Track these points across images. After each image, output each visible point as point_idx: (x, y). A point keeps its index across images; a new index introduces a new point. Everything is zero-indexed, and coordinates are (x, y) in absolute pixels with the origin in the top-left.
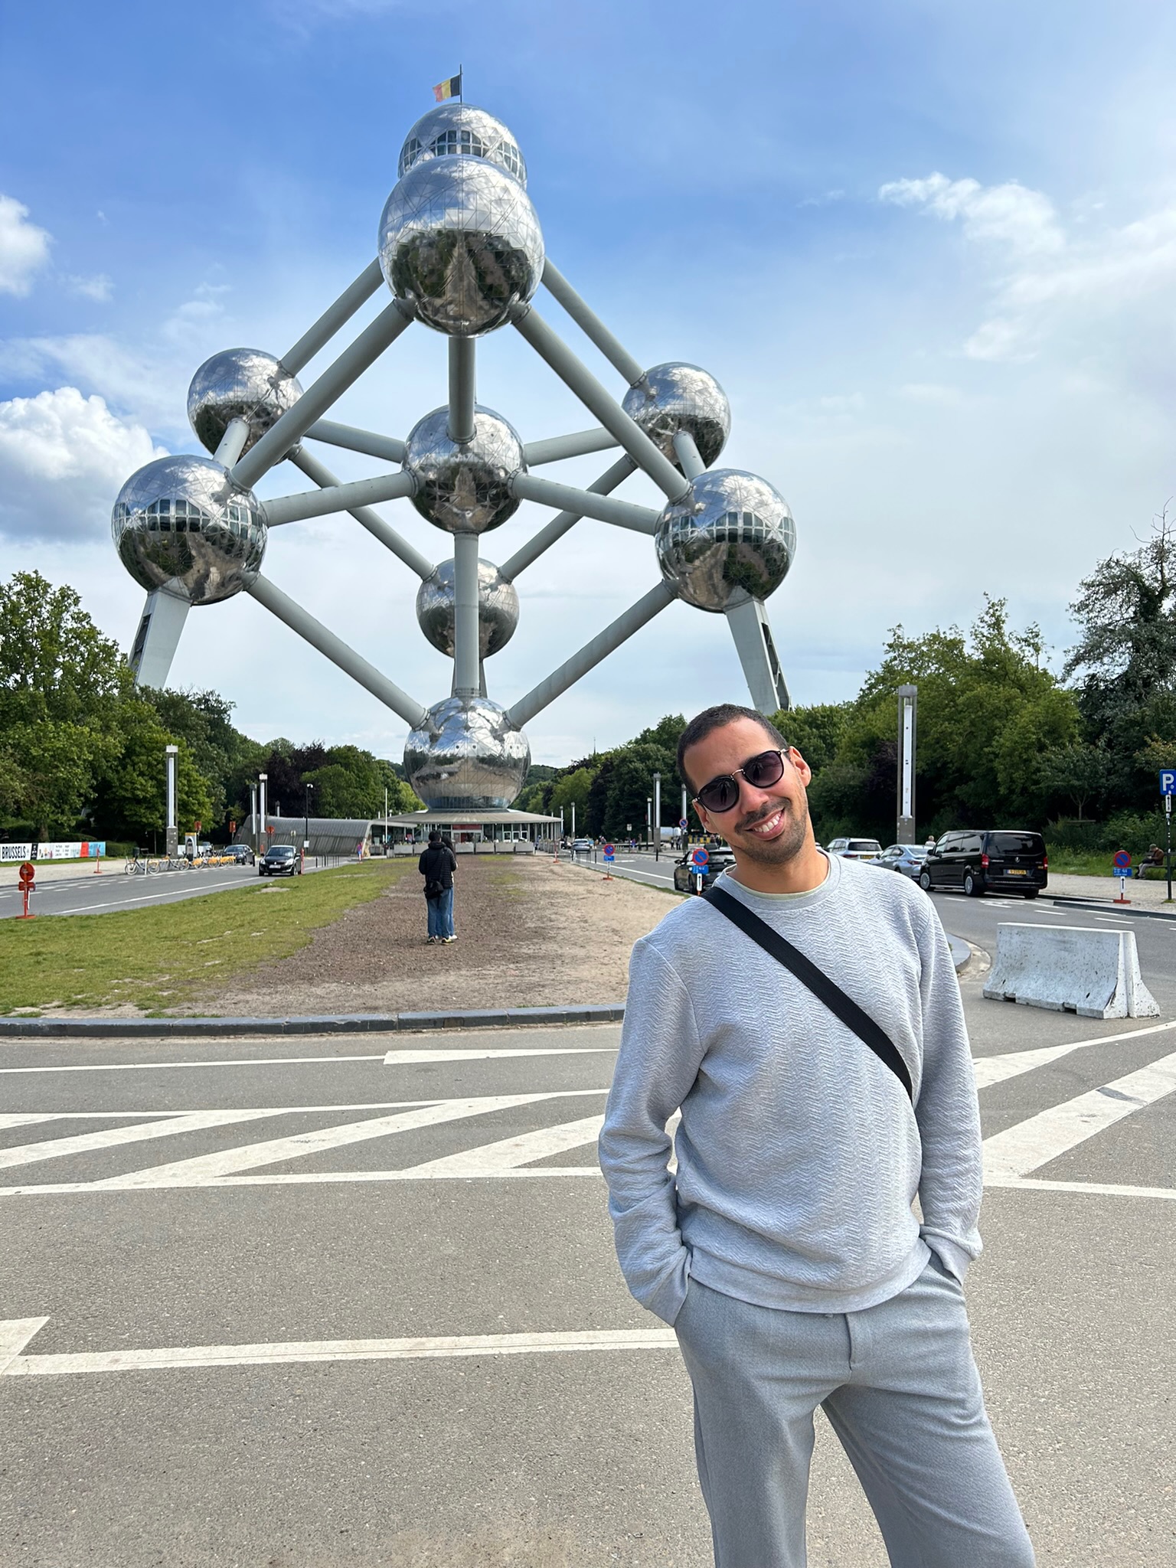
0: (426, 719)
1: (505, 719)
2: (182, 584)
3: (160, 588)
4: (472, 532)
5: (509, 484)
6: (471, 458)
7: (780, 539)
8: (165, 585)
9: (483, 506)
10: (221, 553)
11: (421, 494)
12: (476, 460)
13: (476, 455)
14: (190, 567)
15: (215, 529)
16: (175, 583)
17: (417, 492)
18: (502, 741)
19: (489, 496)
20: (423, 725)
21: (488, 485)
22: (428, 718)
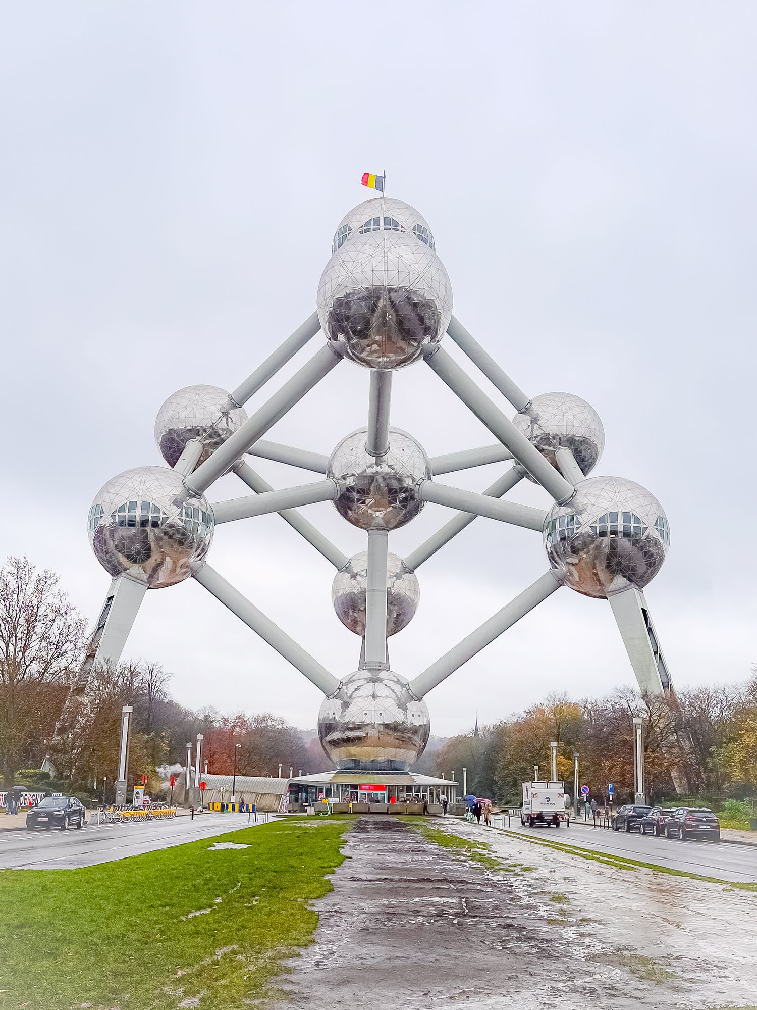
0: (339, 688)
1: (408, 690)
2: (141, 571)
3: (123, 574)
4: (383, 530)
5: (416, 489)
6: (384, 469)
7: (656, 535)
8: (127, 571)
9: (392, 507)
10: (176, 546)
11: (342, 496)
12: (389, 470)
13: (389, 466)
14: (149, 557)
15: (171, 526)
16: (135, 569)
17: (338, 496)
18: (405, 709)
19: (399, 499)
20: (335, 694)
21: (398, 490)
22: (340, 687)
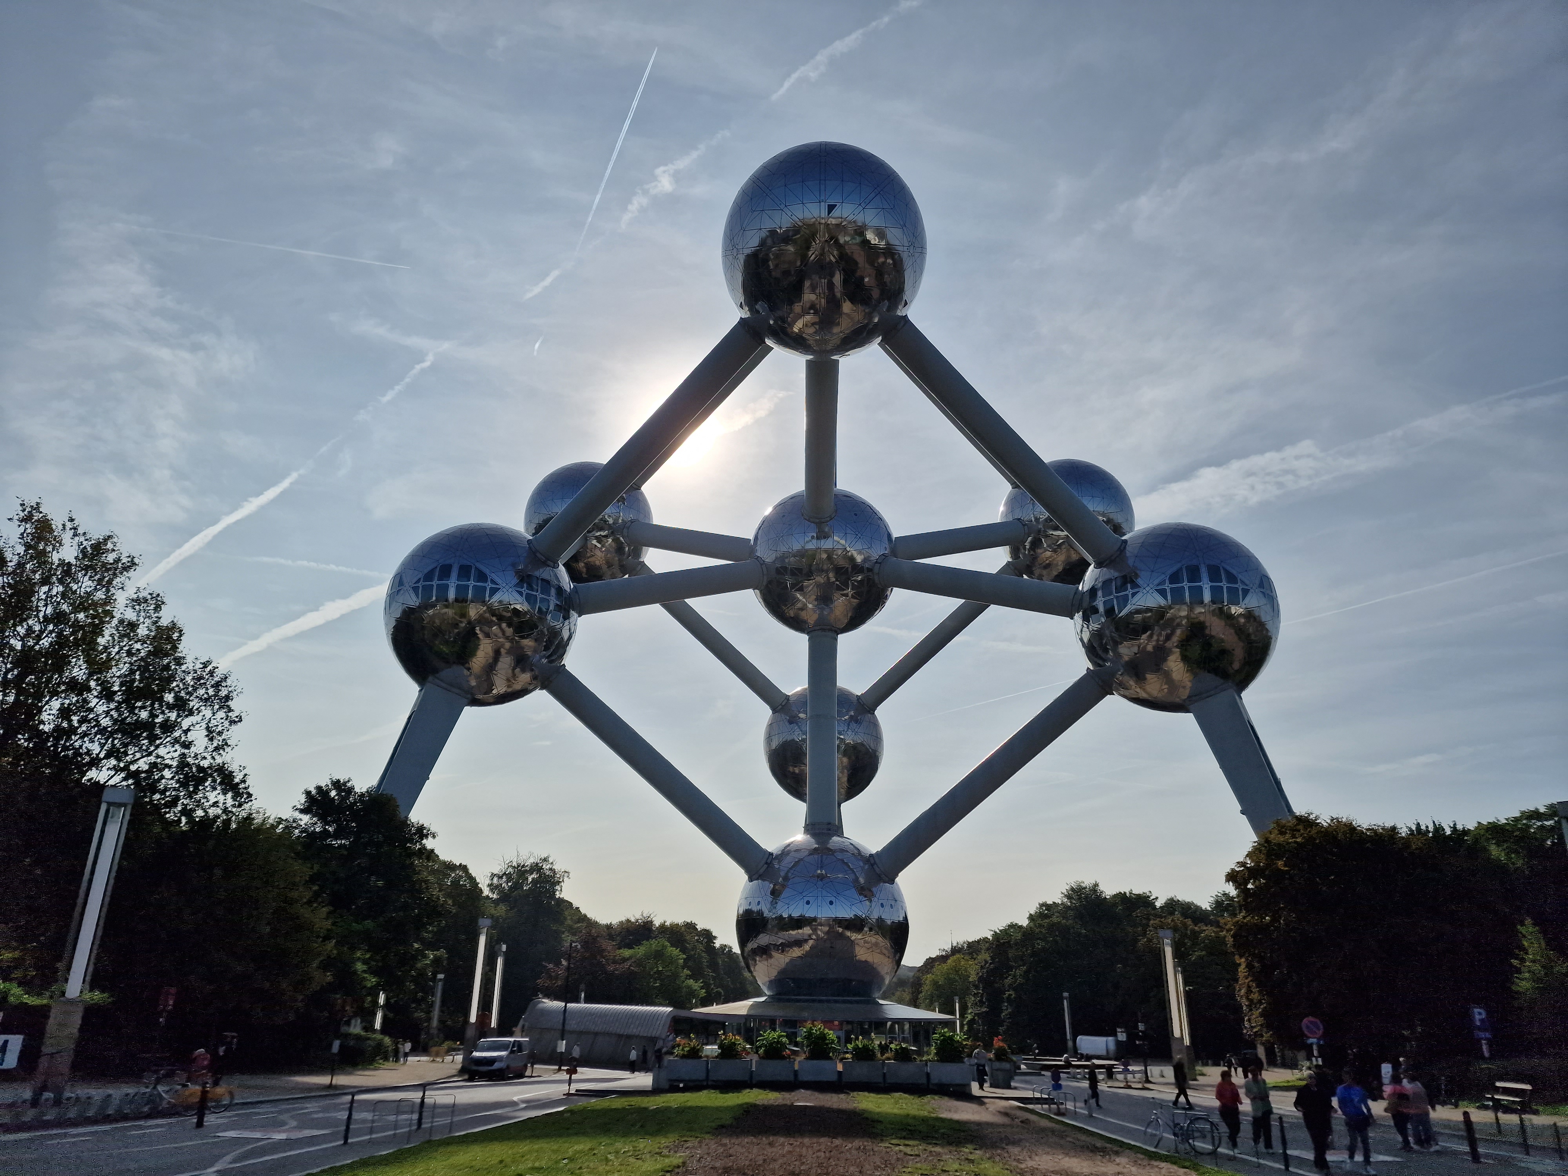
0: (766, 863)
1: (872, 865)
3: (430, 678)
4: (830, 630)
5: (876, 570)
8: (437, 675)
9: (843, 595)
11: (770, 582)
17: (765, 584)
18: (869, 896)
19: (853, 584)
20: (762, 871)
21: (850, 570)
22: (769, 861)
